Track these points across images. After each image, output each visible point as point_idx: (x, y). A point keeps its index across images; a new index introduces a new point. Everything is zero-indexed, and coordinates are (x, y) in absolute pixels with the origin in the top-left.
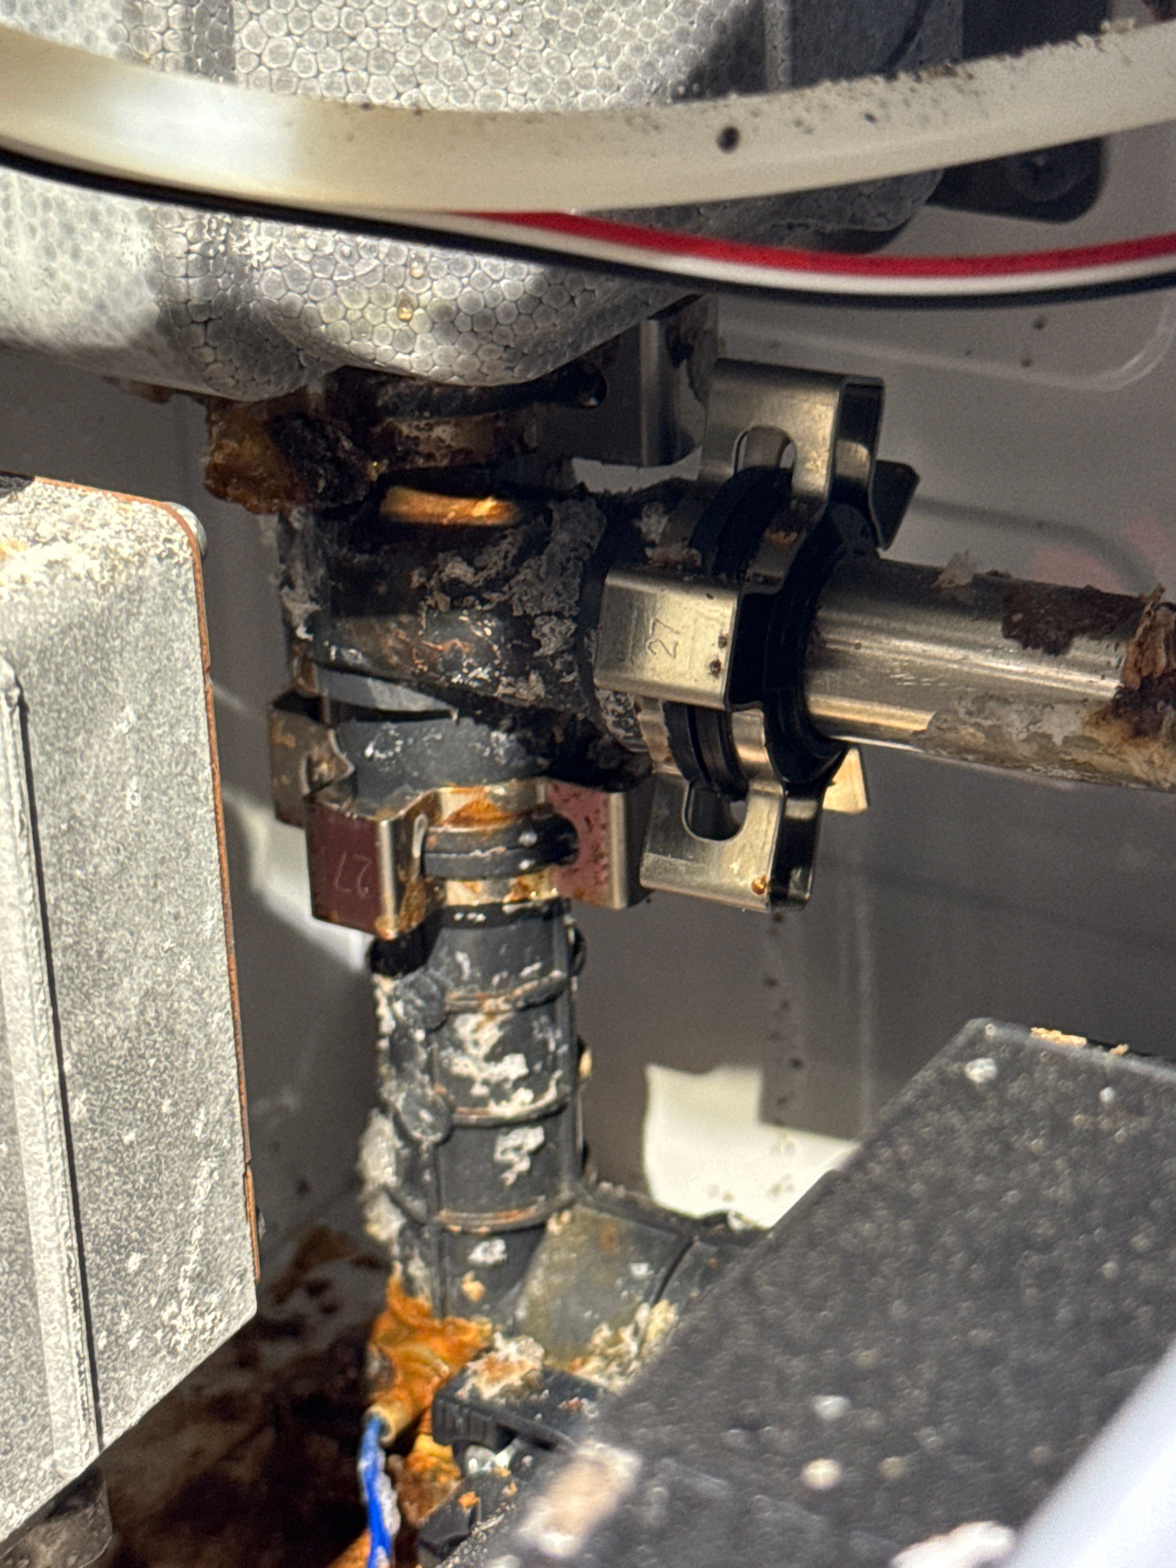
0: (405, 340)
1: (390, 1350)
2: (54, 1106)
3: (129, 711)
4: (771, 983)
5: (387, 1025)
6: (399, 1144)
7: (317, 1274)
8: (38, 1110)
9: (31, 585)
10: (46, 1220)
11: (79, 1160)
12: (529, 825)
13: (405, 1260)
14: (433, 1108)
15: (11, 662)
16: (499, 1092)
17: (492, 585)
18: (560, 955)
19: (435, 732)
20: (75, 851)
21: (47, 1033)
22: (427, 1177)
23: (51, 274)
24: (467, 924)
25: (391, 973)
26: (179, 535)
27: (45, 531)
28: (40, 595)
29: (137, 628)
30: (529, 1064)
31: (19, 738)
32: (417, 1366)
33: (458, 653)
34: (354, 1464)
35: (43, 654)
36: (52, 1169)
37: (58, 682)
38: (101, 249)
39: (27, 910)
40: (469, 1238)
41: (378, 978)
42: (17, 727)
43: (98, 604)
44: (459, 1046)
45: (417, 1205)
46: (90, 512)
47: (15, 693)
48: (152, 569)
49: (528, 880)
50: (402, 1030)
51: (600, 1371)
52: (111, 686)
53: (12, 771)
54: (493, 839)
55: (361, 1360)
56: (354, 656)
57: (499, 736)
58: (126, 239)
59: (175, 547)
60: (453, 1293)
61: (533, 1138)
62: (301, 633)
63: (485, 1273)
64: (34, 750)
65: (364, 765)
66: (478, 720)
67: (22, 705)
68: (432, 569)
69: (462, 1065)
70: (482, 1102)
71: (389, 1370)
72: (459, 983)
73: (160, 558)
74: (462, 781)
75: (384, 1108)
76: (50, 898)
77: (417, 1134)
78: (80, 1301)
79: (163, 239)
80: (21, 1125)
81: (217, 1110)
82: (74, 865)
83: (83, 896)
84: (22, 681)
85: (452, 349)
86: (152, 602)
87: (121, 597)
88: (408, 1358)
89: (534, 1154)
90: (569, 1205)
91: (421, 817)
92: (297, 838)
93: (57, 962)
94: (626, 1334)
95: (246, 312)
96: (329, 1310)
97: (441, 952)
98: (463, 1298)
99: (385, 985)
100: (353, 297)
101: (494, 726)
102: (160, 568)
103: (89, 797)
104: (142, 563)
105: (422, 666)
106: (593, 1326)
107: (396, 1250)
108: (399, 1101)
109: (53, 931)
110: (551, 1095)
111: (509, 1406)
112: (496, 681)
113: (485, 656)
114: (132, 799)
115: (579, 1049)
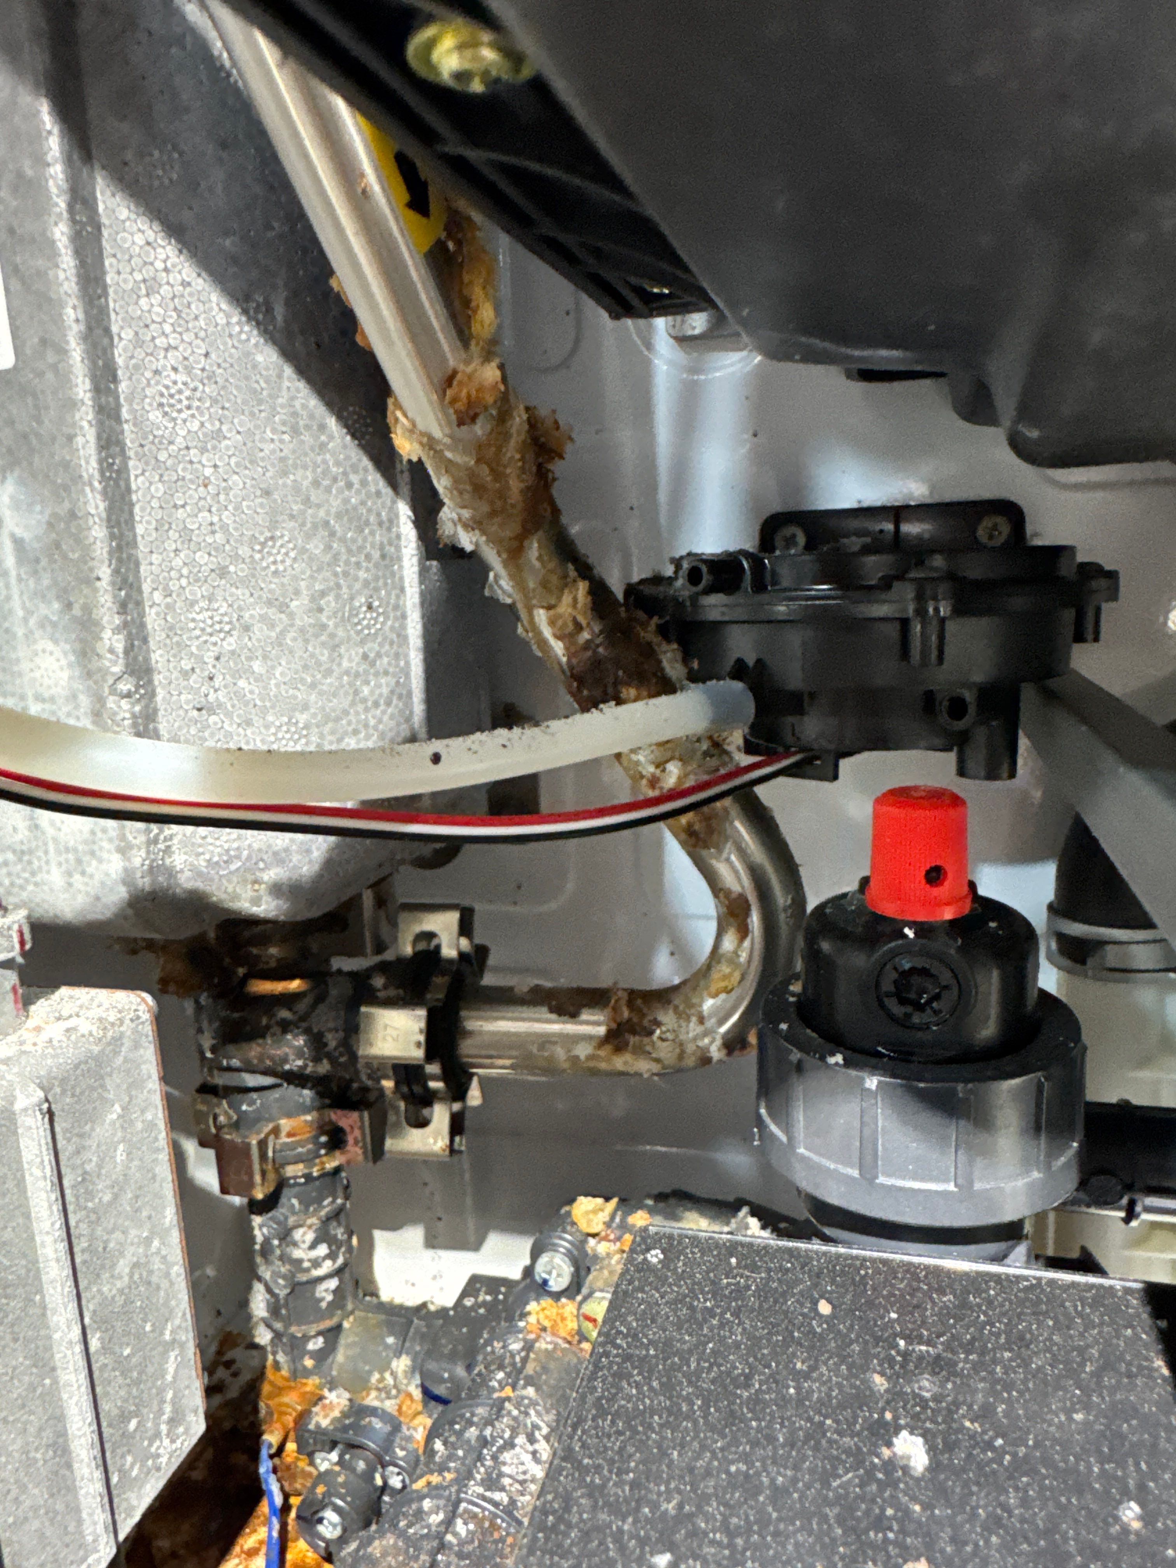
0: (256, 901)
1: (270, 1402)
2: (79, 1348)
3: (117, 1108)
4: (425, 1184)
5: (259, 1239)
6: (268, 1296)
7: (228, 1356)
8: (69, 1353)
9: (55, 1043)
10: (77, 1418)
11: (96, 1374)
12: (323, 1133)
13: (274, 1353)
14: (284, 1277)
15: (42, 1088)
16: (316, 1263)
17: (303, 1018)
18: (340, 1192)
19: (276, 1094)
20: (87, 1192)
21: (73, 1306)
22: (284, 1312)
23: (70, 885)
24: (296, 1184)
25: (260, 1213)
26: (143, 1007)
27: (65, 1013)
28: (61, 1047)
29: (119, 1060)
30: (330, 1247)
31: (48, 1133)
32: (284, 1409)
33: (287, 1054)
34: (257, 1469)
35: (63, 1081)
36: (79, 1387)
37: (73, 1095)
38: (97, 869)
39: (57, 1234)
40: (306, 1338)
41: (253, 1217)
42: (47, 1126)
43: (96, 1049)
44: (295, 1244)
45: (278, 1326)
46: (92, 999)
47: (45, 1106)
48: (127, 1027)
49: (324, 1159)
50: (267, 1241)
51: (377, 1398)
52: (106, 1095)
53: (45, 1153)
54: (307, 1141)
55: (256, 1410)
56: (235, 1063)
57: (306, 1092)
58: (109, 861)
59: (140, 1013)
60: (300, 1367)
61: (333, 1283)
62: (209, 1055)
63: (315, 1355)
64: (59, 1137)
65: (242, 1115)
66: (297, 1086)
67: (51, 1113)
68: (272, 1016)
69: (297, 1254)
70: (308, 1270)
71: (270, 1413)
72: (294, 1213)
73: (132, 1020)
74: (289, 1115)
75: (259, 1279)
76: (72, 1223)
77: (277, 1291)
78: (100, 1462)
79: (129, 860)
80: (58, 1364)
81: (177, 1322)
82: (87, 1200)
83: (93, 1217)
84: (50, 1098)
85: (281, 902)
86: (127, 1043)
87: (109, 1044)
88: (281, 1405)
89: (335, 1292)
90: (352, 1312)
91: (272, 1137)
92: (210, 1153)
93: (78, 1260)
94: (387, 1375)
95: (174, 894)
96: (235, 1375)
97: (283, 1200)
98: (305, 1367)
99: (257, 1220)
100: (229, 881)
101: (303, 1087)
102: (133, 1025)
103: (95, 1159)
104: (122, 1024)
105: (268, 1062)
106: (370, 1373)
107: (269, 1349)
108: (267, 1275)
109: (75, 1241)
110: (340, 1261)
111: (336, 1429)
112: (306, 1066)
113: (300, 1054)
114: (120, 1155)
115: (350, 1234)
